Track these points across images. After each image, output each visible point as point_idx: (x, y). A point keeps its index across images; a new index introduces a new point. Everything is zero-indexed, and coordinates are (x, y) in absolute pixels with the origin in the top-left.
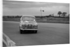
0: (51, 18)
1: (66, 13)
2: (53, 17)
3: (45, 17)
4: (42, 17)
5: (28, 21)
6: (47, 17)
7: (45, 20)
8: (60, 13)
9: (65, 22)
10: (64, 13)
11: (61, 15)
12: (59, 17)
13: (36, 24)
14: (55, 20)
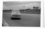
0: (28, 11)
1: (38, 7)
2: (30, 10)
3: (25, 10)
4: (23, 10)
5: (15, 12)
6: (27, 10)
7: (25, 12)
8: (34, 7)
9: (38, 13)
10: (37, 8)
11: (35, 9)
12: (34, 10)
13: (20, 14)
14: (31, 11)
